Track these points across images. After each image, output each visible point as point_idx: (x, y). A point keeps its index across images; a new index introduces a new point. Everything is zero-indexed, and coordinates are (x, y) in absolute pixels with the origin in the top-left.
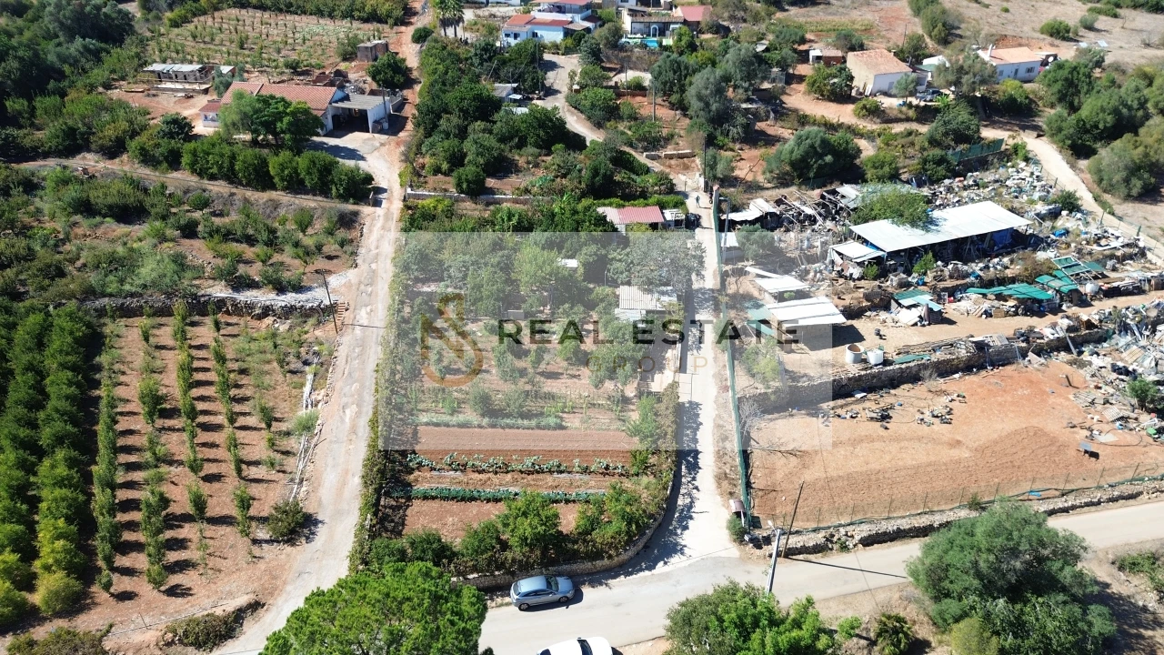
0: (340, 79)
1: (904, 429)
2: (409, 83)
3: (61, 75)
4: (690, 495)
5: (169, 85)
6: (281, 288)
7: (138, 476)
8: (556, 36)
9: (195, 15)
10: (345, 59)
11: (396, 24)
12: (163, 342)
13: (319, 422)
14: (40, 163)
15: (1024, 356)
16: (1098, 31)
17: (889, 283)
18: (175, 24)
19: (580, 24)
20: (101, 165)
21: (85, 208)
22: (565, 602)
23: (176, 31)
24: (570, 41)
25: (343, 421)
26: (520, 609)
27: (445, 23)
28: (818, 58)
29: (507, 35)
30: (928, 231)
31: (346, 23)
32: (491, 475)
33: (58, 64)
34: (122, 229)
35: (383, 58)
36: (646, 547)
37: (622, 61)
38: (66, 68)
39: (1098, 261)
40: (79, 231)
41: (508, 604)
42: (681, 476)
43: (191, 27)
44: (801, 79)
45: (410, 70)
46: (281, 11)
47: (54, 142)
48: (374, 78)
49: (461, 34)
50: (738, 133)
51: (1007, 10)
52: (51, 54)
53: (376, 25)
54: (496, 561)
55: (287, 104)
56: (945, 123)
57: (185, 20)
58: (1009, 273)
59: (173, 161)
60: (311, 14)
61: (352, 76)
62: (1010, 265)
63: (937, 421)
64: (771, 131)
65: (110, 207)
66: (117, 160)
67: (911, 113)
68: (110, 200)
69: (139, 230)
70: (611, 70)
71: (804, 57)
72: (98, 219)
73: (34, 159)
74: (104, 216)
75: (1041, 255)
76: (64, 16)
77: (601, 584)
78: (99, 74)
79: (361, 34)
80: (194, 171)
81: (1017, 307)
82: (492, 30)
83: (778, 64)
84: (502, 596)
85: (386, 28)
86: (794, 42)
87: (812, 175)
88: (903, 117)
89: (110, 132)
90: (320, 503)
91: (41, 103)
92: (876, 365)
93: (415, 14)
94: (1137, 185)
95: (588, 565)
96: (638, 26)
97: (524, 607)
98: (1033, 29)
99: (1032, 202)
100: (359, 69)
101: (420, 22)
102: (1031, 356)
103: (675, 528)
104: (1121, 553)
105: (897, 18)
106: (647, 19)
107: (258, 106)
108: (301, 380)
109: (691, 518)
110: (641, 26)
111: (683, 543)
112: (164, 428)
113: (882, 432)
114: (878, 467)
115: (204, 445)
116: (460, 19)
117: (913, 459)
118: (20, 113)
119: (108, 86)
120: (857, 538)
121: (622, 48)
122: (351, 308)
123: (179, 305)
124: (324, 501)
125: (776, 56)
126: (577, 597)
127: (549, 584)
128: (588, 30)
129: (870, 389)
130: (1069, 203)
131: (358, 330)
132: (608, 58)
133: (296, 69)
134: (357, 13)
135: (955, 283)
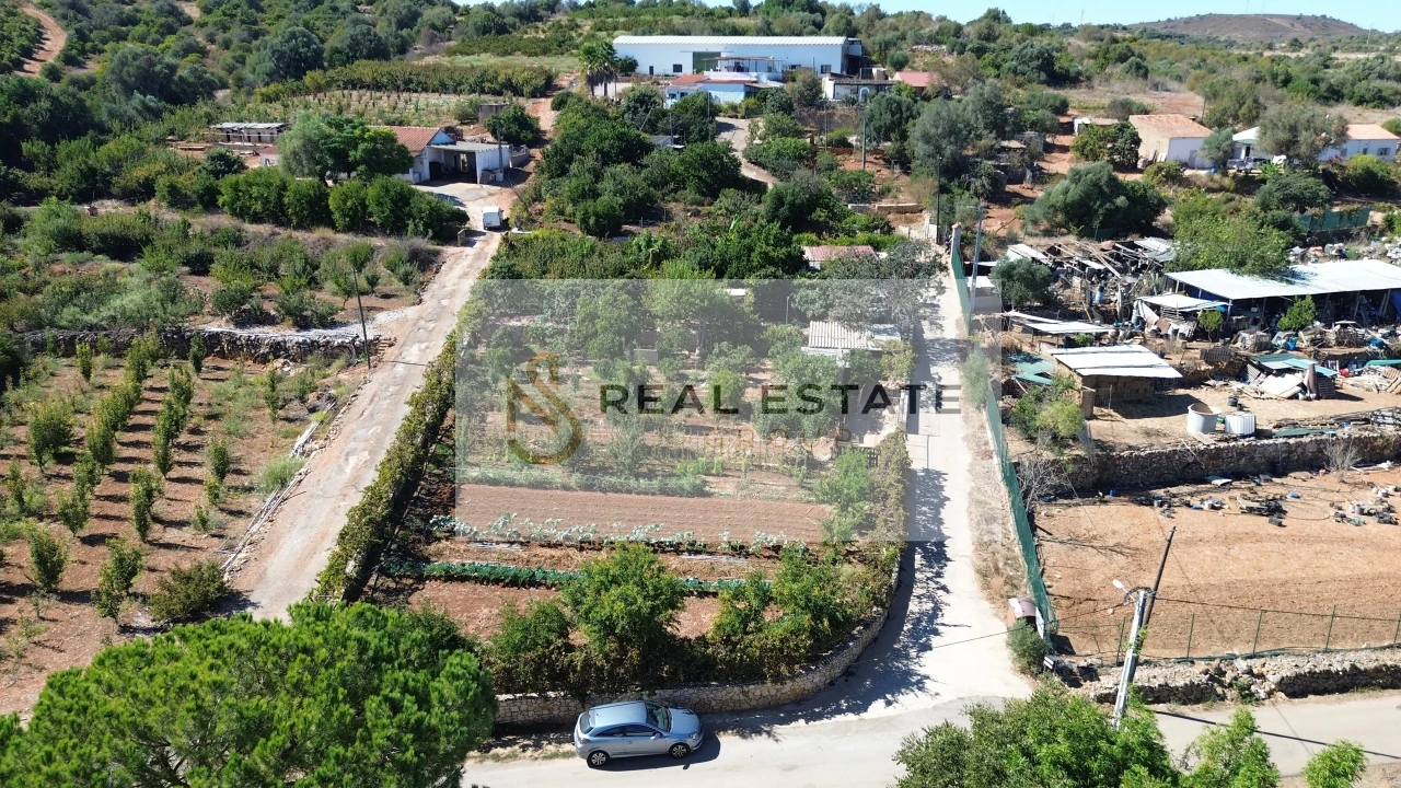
1: (1313, 528)
2: (538, 142)
4: (931, 598)
5: (237, 144)
6: (303, 324)
9: (295, 93)
10: (462, 124)
11: (533, 96)
13: (302, 470)
14: (31, 207)
17: (1239, 344)
18: (268, 100)
19: (766, 82)
20: (118, 210)
21: (73, 241)
22: (682, 756)
24: (752, 101)
25: (341, 470)
26: (591, 765)
27: (594, 80)
28: (1087, 126)
29: (672, 96)
31: (473, 96)
32: (571, 552)
34: (113, 264)
36: (848, 673)
40: (55, 267)
41: (567, 755)
42: (914, 571)
44: (1064, 148)
45: (543, 131)
46: (398, 89)
48: (494, 133)
49: (613, 94)
50: (983, 186)
54: (552, 665)
55: (366, 129)
57: (278, 96)
59: (209, 200)
60: (433, 91)
63: (1372, 521)
64: (1028, 193)
65: (103, 238)
66: (138, 205)
67: (1227, 181)
69: (133, 266)
71: (1068, 129)
72: (86, 255)
74: (96, 252)
76: (128, 72)
77: (759, 732)
80: (234, 213)
83: (1032, 128)
84: (560, 742)
85: (523, 99)
86: (1052, 107)
87: (1096, 224)
88: (1216, 186)
89: (140, 174)
90: (261, 577)
91: (64, 147)
92: (1244, 437)
93: (561, 89)
95: (733, 693)
96: (843, 88)
97: (598, 758)
100: (477, 131)
103: (906, 647)
107: (329, 131)
108: (298, 429)
109: (936, 633)
110: (848, 88)
111: (922, 671)
112: (58, 476)
113: (1274, 529)
114: (1283, 577)
115: (108, 498)
116: (612, 75)
117: (1345, 568)
118: (36, 156)
119: (159, 142)
120: (1273, 679)
121: (822, 105)
122: (397, 345)
124: (270, 573)
126: (706, 749)
127: (651, 716)
128: (776, 89)
129: (1238, 475)
131: (400, 368)
134: (487, 85)
135: (1347, 351)
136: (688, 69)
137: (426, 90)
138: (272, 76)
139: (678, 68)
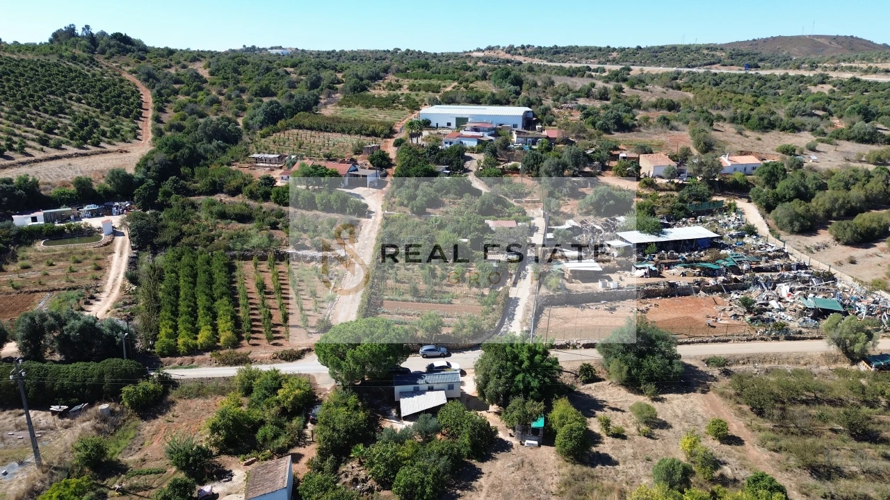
0: (353, 162)
2: (390, 165)
3: (206, 159)
5: (261, 164)
7: (256, 312)
8: (474, 144)
9: (274, 132)
10: (356, 154)
11: (385, 137)
12: (262, 269)
14: (196, 197)
15: (697, 292)
16: (819, 152)
18: (263, 136)
19: (487, 137)
20: (228, 199)
21: (223, 215)
22: (443, 356)
23: (263, 140)
24: (480, 146)
26: (423, 357)
27: (412, 136)
28: (624, 158)
29: (446, 143)
30: (659, 236)
31: (357, 137)
33: (203, 153)
34: (241, 225)
35: (376, 153)
37: (509, 156)
38: (209, 156)
39: (757, 257)
40: (220, 226)
41: (417, 356)
43: (272, 138)
44: (610, 168)
45: (391, 159)
46: (321, 130)
47: (204, 189)
48: (371, 162)
49: (420, 142)
51: (759, 139)
52: (200, 148)
53: (374, 138)
55: (327, 170)
56: (689, 191)
57: (268, 134)
58: (702, 259)
59: (266, 197)
60: (338, 132)
61: (359, 162)
62: (705, 256)
65: (236, 215)
66: (236, 197)
67: (673, 186)
68: (236, 212)
69: (248, 226)
70: (502, 161)
71: (616, 157)
72: (229, 221)
73: (194, 196)
74: (232, 219)
75: (723, 252)
77: (460, 353)
78: (225, 158)
79: (365, 142)
80: (276, 202)
81: (700, 272)
82: (438, 140)
83: (598, 159)
84: (415, 353)
85: (379, 139)
86: (610, 149)
88: (668, 188)
89: (234, 183)
91: (196, 170)
93: (396, 133)
94: (797, 225)
96: (521, 139)
97: (425, 356)
98: (773, 150)
99: (729, 230)
100: (363, 159)
101: (398, 137)
102: (701, 292)
104: (707, 358)
105: (681, 140)
106: (526, 136)
107: (312, 170)
110: (523, 140)
112: (267, 298)
116: (421, 134)
118: (187, 174)
119: (229, 164)
121: (509, 150)
123: (270, 255)
125: (597, 155)
126: (449, 355)
127: (436, 348)
128: (491, 140)
130: (752, 231)
132: (501, 155)
133: (329, 158)
134: (364, 132)
135: (670, 261)
136: (453, 125)
137: (334, 132)
138: (263, 124)
139: (449, 124)
